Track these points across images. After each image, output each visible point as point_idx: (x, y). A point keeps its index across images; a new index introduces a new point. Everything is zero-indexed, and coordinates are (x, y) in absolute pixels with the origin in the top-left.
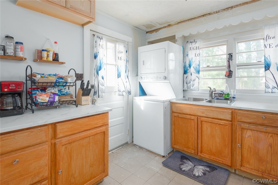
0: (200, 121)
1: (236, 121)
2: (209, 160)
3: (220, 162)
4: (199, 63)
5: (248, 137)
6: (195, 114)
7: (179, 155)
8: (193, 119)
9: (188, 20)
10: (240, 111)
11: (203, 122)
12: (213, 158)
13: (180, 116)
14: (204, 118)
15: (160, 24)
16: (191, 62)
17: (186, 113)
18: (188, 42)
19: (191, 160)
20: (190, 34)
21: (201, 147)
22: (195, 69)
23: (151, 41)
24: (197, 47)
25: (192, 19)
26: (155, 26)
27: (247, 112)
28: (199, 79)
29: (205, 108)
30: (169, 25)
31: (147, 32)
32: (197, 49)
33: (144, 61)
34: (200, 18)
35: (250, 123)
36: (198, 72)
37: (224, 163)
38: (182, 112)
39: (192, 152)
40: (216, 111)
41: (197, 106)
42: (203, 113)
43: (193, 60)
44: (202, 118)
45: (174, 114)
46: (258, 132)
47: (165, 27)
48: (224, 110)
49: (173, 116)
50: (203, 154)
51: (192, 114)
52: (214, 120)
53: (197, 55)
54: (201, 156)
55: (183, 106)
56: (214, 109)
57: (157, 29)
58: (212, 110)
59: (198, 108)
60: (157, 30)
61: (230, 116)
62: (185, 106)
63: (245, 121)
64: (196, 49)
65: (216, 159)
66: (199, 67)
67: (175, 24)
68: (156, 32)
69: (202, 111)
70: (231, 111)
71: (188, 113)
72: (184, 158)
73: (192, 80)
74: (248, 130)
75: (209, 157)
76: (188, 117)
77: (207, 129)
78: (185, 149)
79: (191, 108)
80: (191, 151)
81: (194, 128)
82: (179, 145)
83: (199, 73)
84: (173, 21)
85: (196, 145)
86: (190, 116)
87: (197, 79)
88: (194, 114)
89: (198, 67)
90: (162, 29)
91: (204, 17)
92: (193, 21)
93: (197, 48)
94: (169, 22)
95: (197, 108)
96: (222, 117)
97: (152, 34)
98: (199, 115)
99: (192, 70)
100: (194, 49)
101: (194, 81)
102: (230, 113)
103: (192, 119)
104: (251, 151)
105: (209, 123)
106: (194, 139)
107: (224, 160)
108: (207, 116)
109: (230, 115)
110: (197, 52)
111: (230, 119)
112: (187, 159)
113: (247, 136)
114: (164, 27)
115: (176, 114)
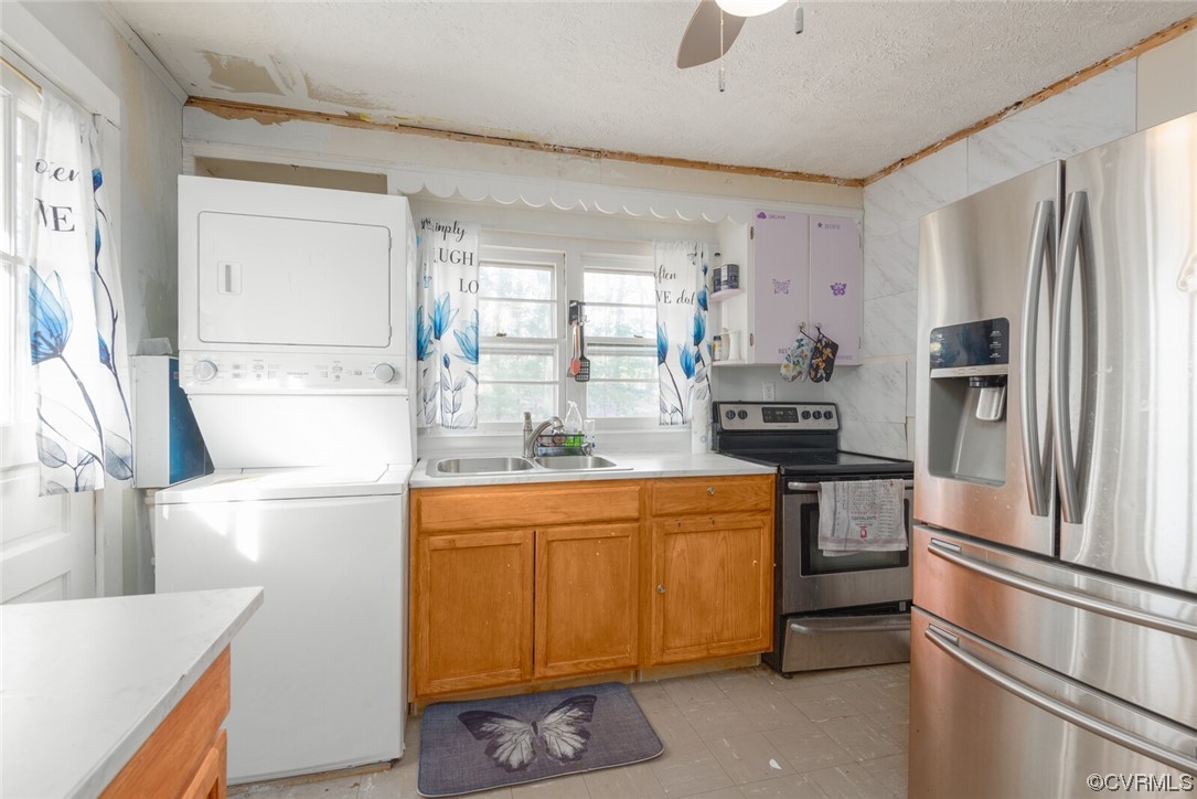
0: (544, 543)
1: (648, 517)
2: (573, 677)
3: (607, 666)
4: (474, 321)
5: (679, 555)
6: (524, 520)
7: (450, 718)
8: (518, 542)
9: (451, 133)
10: (659, 485)
11: (554, 544)
12: (587, 664)
13: (458, 545)
14: (557, 529)
15: (313, 93)
16: (446, 310)
17: (488, 524)
18: (428, 222)
19: (505, 713)
20: (424, 189)
21: (548, 643)
22: (463, 343)
23: (220, 157)
24: (468, 256)
25: (464, 135)
26: (277, 91)
27: (672, 485)
28: (477, 382)
29: (563, 492)
30: (353, 119)
31: (192, 101)
32: (468, 261)
33: (228, 268)
34: (497, 144)
35: (680, 514)
36: (475, 355)
37: (620, 663)
38: (470, 525)
39: (513, 679)
40: (598, 494)
41: (532, 488)
42: (555, 510)
43: (454, 304)
44: (550, 530)
45: (432, 538)
46: (700, 535)
47: (327, 118)
48: (618, 489)
49: (428, 553)
50: (552, 667)
51: (512, 522)
52: (590, 527)
53: (466, 287)
54: (546, 677)
55: (478, 496)
56: (592, 490)
57: (275, 110)
58: (585, 494)
59: (538, 493)
60: (270, 114)
61: (636, 504)
62: (486, 495)
63: (672, 510)
64: (462, 261)
65: (595, 662)
66: (477, 334)
67: (384, 125)
68: (265, 122)
69: (550, 504)
70: (637, 488)
71: (499, 523)
72: (476, 717)
73: (452, 387)
74: (680, 536)
75: (575, 665)
76: (498, 537)
77: (566, 566)
78: (483, 679)
79: (512, 498)
80: (508, 675)
81: (523, 575)
82: (452, 671)
83: (477, 358)
84: (388, 108)
85: (527, 644)
86: (504, 533)
87: (470, 382)
88: (522, 523)
89: (472, 335)
90: (303, 119)
91: (510, 148)
92: (470, 144)
93: (467, 259)
94: (365, 105)
95: (534, 494)
96: (614, 513)
97: (235, 121)
98: (538, 522)
99: (448, 344)
100: (455, 260)
101: (458, 388)
102: (637, 495)
103: (513, 542)
104: (684, 596)
105: (573, 543)
106: (518, 622)
107: (619, 654)
108: (569, 517)
109: (637, 502)
110: (470, 274)
111: (635, 514)
112: (489, 716)
113: (675, 554)
114: (319, 114)
115: (438, 541)
